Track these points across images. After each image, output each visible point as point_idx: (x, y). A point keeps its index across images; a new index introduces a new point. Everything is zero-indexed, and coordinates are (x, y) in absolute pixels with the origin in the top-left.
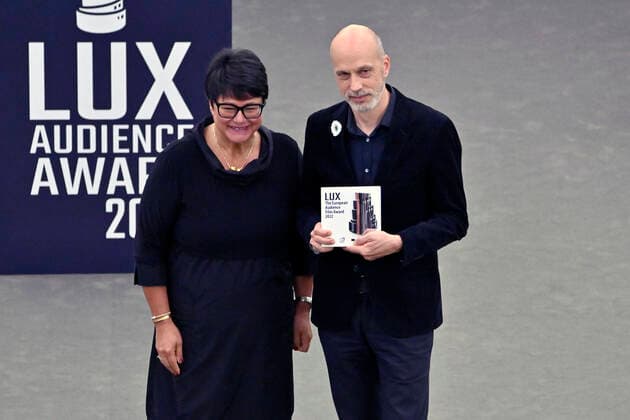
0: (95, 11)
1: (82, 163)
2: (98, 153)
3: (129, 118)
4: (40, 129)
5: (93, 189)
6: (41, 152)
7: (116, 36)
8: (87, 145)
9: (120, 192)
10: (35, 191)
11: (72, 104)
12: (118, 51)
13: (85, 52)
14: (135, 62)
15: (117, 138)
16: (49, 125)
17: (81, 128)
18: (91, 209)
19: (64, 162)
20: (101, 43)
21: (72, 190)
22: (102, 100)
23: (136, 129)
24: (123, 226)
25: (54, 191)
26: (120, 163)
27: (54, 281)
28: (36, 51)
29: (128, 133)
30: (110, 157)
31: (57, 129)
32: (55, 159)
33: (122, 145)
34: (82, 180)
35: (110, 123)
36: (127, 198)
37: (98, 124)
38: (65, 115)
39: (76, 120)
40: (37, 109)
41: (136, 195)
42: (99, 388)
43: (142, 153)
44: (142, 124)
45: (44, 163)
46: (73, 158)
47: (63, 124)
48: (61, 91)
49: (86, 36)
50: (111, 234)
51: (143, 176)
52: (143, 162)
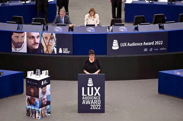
0: (90, 84)
1: (88, 101)
2: (90, 100)
3: (93, 96)
4: (83, 97)
5: (89, 104)
6: (83, 99)
7: (92, 86)
8: (89, 99)
9: (92, 104)
10: (83, 104)
11: (87, 94)
12: (92, 88)
13: (88, 88)
14: (94, 89)
15: (92, 98)
16: (84, 96)
17: (88, 97)
18: (89, 106)
19: (86, 100)
20: (90, 87)
21: (87, 104)
22: (90, 93)
23: (94, 97)
24: (93, 108)
25: (85, 104)
26: (92, 101)
27: (85, 114)
28: (83, 88)
29: (93, 97)
30: (91, 100)
31: (85, 97)
32: (85, 100)
33: (92, 99)
34: (88, 102)
35: (91, 96)
36: (93, 105)
37: (90, 96)
38: (86, 95)
39: (87, 96)
40: (83, 95)
41: (94, 104)
43: (95, 99)
44: (95, 96)
45: (84, 101)
46: (87, 100)
47: (86, 96)
48: (86, 93)
49: (89, 87)
50: (91, 109)
51: (95, 102)
52: (95, 100)
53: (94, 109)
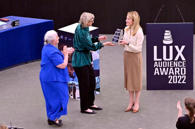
1: (164, 69)
2: (167, 67)
3: (173, 60)
4: (156, 62)
5: (166, 74)
6: (156, 67)
7: (171, 45)
8: (165, 65)
9: (171, 74)
10: (155, 74)
12: (171, 47)
15: (171, 64)
17: (164, 62)
19: (161, 69)
21: (162, 74)
23: (174, 62)
24: (172, 81)
25: (159, 74)
26: (171, 69)
28: (155, 48)
29: (173, 63)
30: (169, 68)
31: (159, 62)
32: (159, 68)
33: (172, 65)
35: (169, 61)
36: (173, 76)
37: (167, 61)
38: (161, 60)
39: (163, 61)
41: (175, 75)
42: (168, 112)
44: (176, 61)
45: (157, 69)
47: (160, 61)
49: (165, 45)
50: (170, 82)
51: (176, 71)
52: (176, 69)
53: (174, 82)
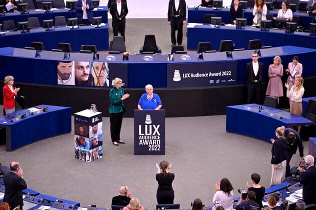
0: (148, 121)
1: (146, 141)
3: (152, 135)
4: (140, 136)
5: (147, 144)
6: (140, 139)
7: (150, 124)
8: (146, 138)
9: (151, 144)
10: (140, 144)
12: (151, 126)
13: (146, 126)
14: (153, 128)
16: (142, 136)
18: (147, 147)
19: (143, 141)
20: (148, 125)
21: (145, 144)
22: (148, 132)
24: (151, 149)
25: (142, 144)
26: (151, 141)
27: (142, 156)
28: (140, 126)
30: (149, 140)
33: (151, 138)
34: (146, 143)
37: (148, 136)
39: (145, 135)
40: (140, 134)
41: (153, 145)
43: (153, 139)
44: (154, 136)
45: (141, 141)
46: (145, 140)
48: (143, 132)
49: (146, 124)
50: (149, 150)
51: (154, 142)
